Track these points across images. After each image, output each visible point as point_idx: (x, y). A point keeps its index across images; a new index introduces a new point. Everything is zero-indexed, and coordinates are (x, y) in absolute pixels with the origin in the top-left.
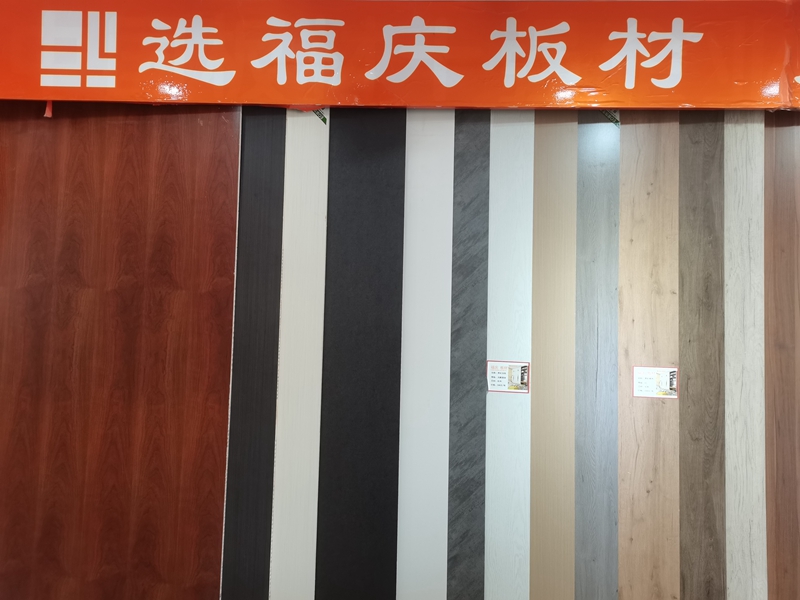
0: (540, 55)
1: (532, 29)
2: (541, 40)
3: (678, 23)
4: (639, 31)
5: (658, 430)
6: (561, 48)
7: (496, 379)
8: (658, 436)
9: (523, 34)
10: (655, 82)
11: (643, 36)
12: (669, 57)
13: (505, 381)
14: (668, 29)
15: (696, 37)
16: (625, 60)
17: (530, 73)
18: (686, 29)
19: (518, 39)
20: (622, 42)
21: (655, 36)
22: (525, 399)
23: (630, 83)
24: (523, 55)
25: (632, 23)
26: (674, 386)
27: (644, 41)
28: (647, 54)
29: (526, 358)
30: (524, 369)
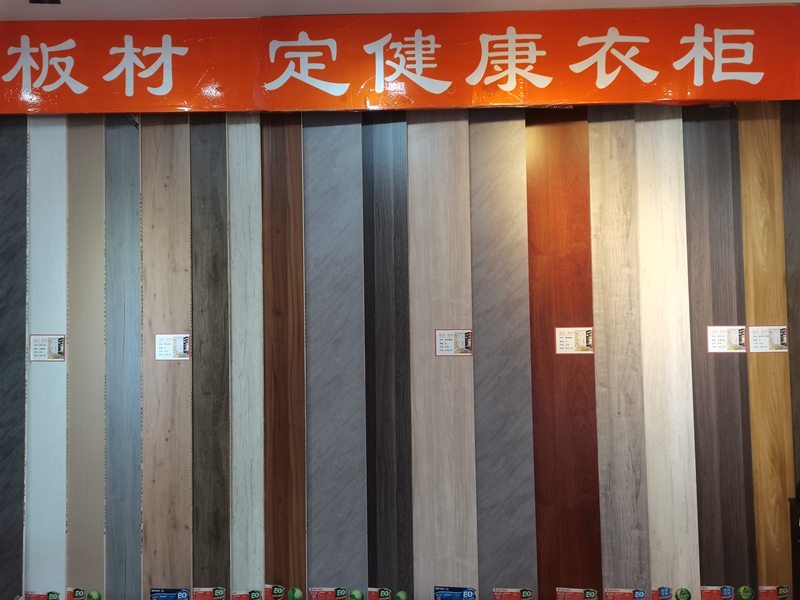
0: (51, 68)
1: (43, 46)
2: (52, 55)
3: (167, 39)
4: (135, 46)
5: (174, 387)
6: (69, 61)
7: (38, 351)
8: (174, 393)
9: (36, 50)
10: (150, 89)
11: (139, 50)
12: (161, 69)
13: (45, 352)
14: (159, 44)
15: (182, 51)
16: (124, 72)
17: (45, 84)
18: (174, 44)
19: (32, 54)
20: (120, 57)
21: (148, 51)
22: (62, 366)
23: (129, 91)
24: (37, 68)
25: (128, 40)
26: (187, 350)
27: (139, 55)
28: (143, 67)
29: (63, 331)
30: (61, 341)
